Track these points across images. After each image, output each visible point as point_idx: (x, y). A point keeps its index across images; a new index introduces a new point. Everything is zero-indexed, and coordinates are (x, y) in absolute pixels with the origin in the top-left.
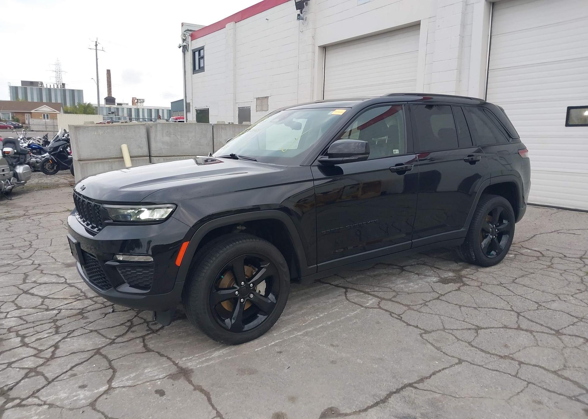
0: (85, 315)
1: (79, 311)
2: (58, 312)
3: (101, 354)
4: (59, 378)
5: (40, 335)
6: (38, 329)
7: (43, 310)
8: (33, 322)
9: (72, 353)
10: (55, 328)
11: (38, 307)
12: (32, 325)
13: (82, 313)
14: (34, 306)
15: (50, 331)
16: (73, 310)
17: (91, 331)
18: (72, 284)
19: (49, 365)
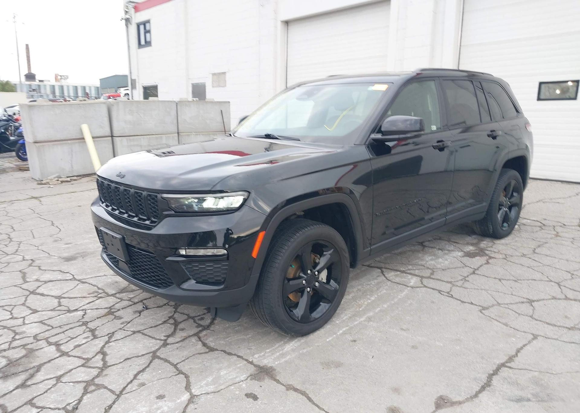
0: (117, 314)
1: (107, 310)
2: (84, 313)
3: (159, 358)
4: (128, 389)
5: (76, 341)
6: (70, 333)
7: (65, 312)
8: (60, 327)
9: (126, 360)
10: (89, 331)
11: (56, 309)
12: (61, 330)
13: (110, 312)
14: (52, 308)
15: (85, 335)
16: (100, 310)
17: (134, 332)
18: (84, 281)
19: (106, 375)
